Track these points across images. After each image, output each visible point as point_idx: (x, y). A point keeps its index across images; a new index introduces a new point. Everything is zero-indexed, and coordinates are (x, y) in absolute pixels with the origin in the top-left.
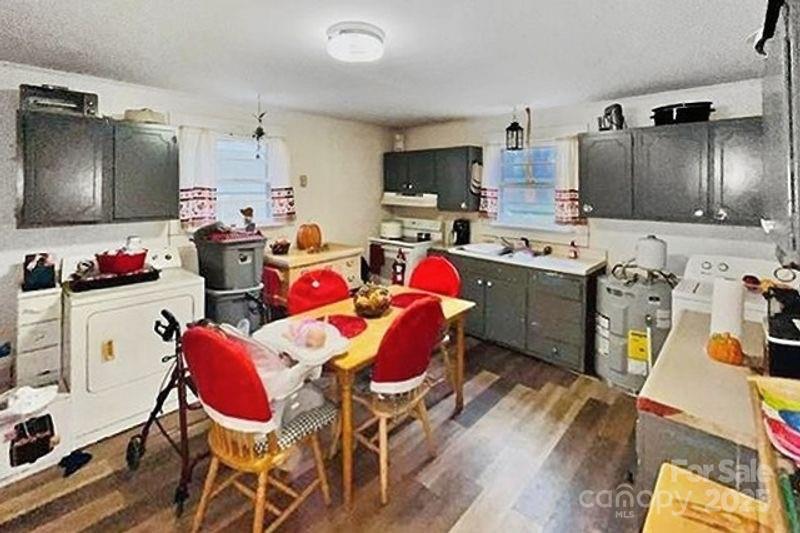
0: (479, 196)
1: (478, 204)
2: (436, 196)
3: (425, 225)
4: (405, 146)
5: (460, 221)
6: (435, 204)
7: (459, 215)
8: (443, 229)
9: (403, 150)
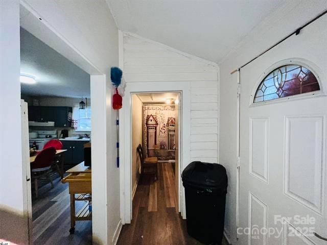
0: (71, 122)
1: (71, 125)
2: (54, 123)
3: (49, 133)
4: (39, 104)
5: (64, 130)
6: (53, 125)
7: (63, 129)
8: (57, 134)
9: (38, 105)
